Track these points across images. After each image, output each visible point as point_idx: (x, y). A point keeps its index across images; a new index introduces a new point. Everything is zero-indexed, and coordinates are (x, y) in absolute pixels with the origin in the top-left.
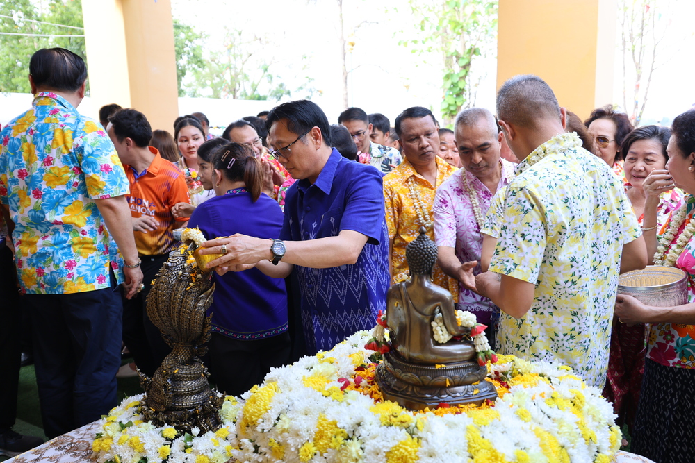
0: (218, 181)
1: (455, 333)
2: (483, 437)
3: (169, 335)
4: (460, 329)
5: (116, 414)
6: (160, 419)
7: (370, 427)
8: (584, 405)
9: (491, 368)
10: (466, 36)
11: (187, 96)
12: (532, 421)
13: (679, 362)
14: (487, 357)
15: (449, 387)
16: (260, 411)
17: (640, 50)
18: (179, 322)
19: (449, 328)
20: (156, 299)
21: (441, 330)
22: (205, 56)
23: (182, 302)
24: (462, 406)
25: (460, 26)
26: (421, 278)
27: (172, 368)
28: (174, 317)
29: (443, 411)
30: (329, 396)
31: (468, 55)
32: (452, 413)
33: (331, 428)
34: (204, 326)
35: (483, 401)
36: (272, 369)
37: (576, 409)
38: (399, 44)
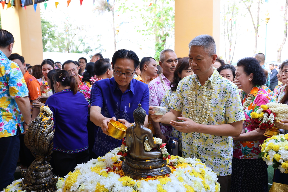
0: (58, 87)
1: (153, 147)
2: (164, 189)
3: (35, 152)
4: (155, 145)
5: (10, 188)
6: (30, 189)
7: (118, 187)
8: (205, 175)
9: (169, 161)
10: (164, 29)
11: (48, 51)
12: (184, 182)
13: (244, 157)
14: (166, 157)
15: (151, 169)
16: (72, 182)
17: (230, 36)
18: (38, 146)
19: (151, 145)
20: (28, 137)
21: (148, 146)
22: (56, 35)
23: (40, 137)
24: (157, 177)
25: (161, 25)
26: (139, 124)
27: (35, 166)
28: (36, 144)
29: (149, 179)
30: (102, 175)
31: (165, 36)
32: (152, 180)
33: (102, 188)
34: (50, 147)
35: (165, 175)
36: (78, 165)
37: (202, 176)
38: (137, 31)
